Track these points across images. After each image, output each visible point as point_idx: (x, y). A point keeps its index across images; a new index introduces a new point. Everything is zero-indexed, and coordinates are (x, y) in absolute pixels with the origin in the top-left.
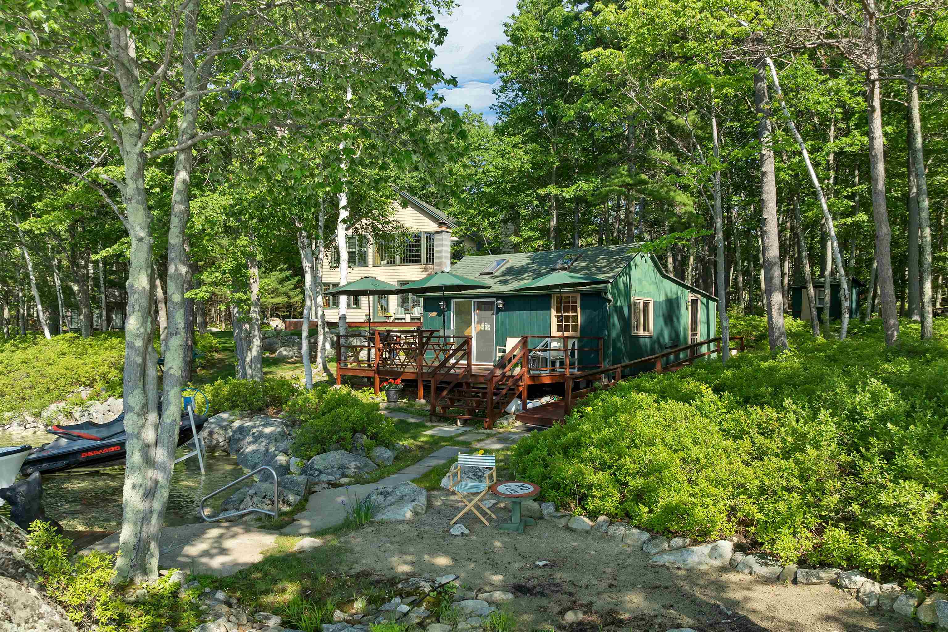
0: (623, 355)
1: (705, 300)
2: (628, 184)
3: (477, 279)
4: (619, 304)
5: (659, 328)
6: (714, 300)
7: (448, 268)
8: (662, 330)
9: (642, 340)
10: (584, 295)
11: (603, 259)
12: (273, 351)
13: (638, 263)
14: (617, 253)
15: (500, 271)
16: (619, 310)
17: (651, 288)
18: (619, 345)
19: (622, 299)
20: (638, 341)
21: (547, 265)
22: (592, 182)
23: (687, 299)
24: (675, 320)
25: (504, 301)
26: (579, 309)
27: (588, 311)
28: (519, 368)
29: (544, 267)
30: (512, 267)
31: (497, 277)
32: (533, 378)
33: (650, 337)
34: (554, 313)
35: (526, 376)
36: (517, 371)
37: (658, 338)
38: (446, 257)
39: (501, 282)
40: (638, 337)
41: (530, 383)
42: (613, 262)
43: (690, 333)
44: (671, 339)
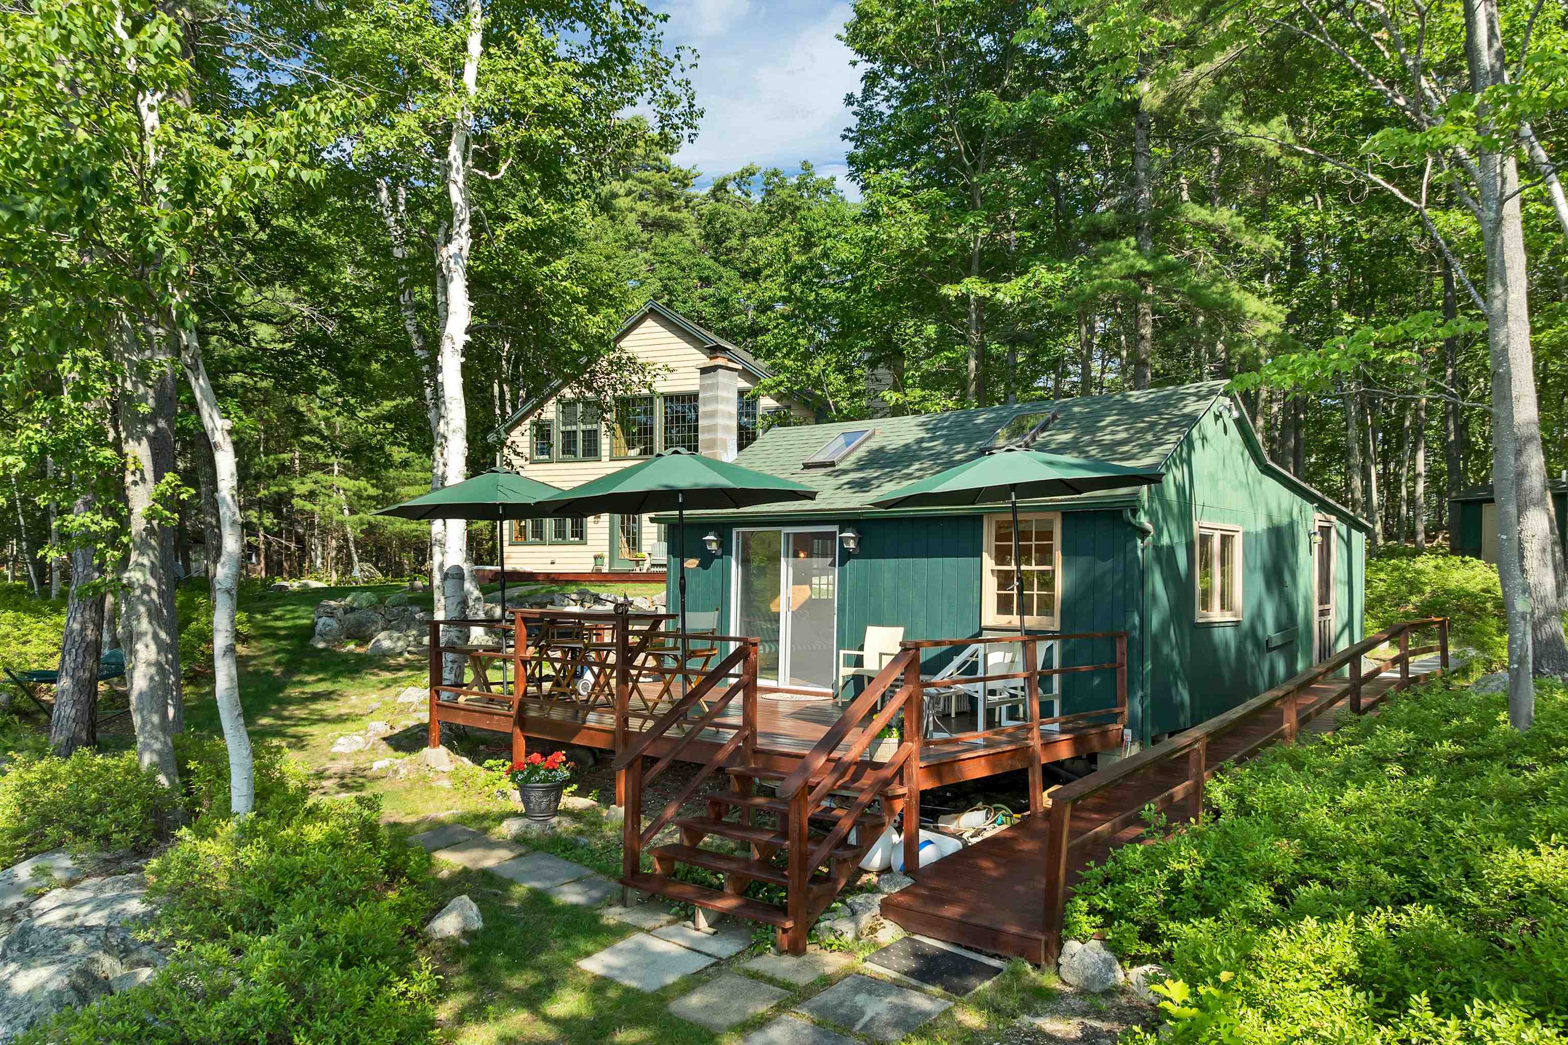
0: (1176, 675)
1: (1343, 529)
2: (1142, 274)
3: (794, 479)
4: (1165, 540)
5: (1254, 601)
6: (1361, 528)
7: (729, 454)
8: (1260, 606)
9: (1217, 633)
10: (1070, 516)
11: (1113, 423)
12: (363, 640)
13: (1209, 435)
14: (1153, 408)
15: (853, 458)
16: (1165, 557)
17: (1237, 499)
18: (1166, 649)
19: (1173, 527)
20: (1210, 637)
21: (969, 443)
22: (1060, 270)
23: (1310, 527)
24: (1287, 577)
25: (858, 532)
26: (1058, 556)
27: (1083, 561)
28: (894, 739)
29: (961, 447)
30: (881, 449)
31: (845, 472)
32: (935, 769)
33: (1237, 624)
34: (989, 563)
35: (917, 766)
36: (888, 751)
37: (1253, 628)
38: (726, 429)
39: (852, 484)
40: (1209, 626)
41: (927, 785)
42: (1144, 431)
43: (1316, 607)
44: (1279, 628)
